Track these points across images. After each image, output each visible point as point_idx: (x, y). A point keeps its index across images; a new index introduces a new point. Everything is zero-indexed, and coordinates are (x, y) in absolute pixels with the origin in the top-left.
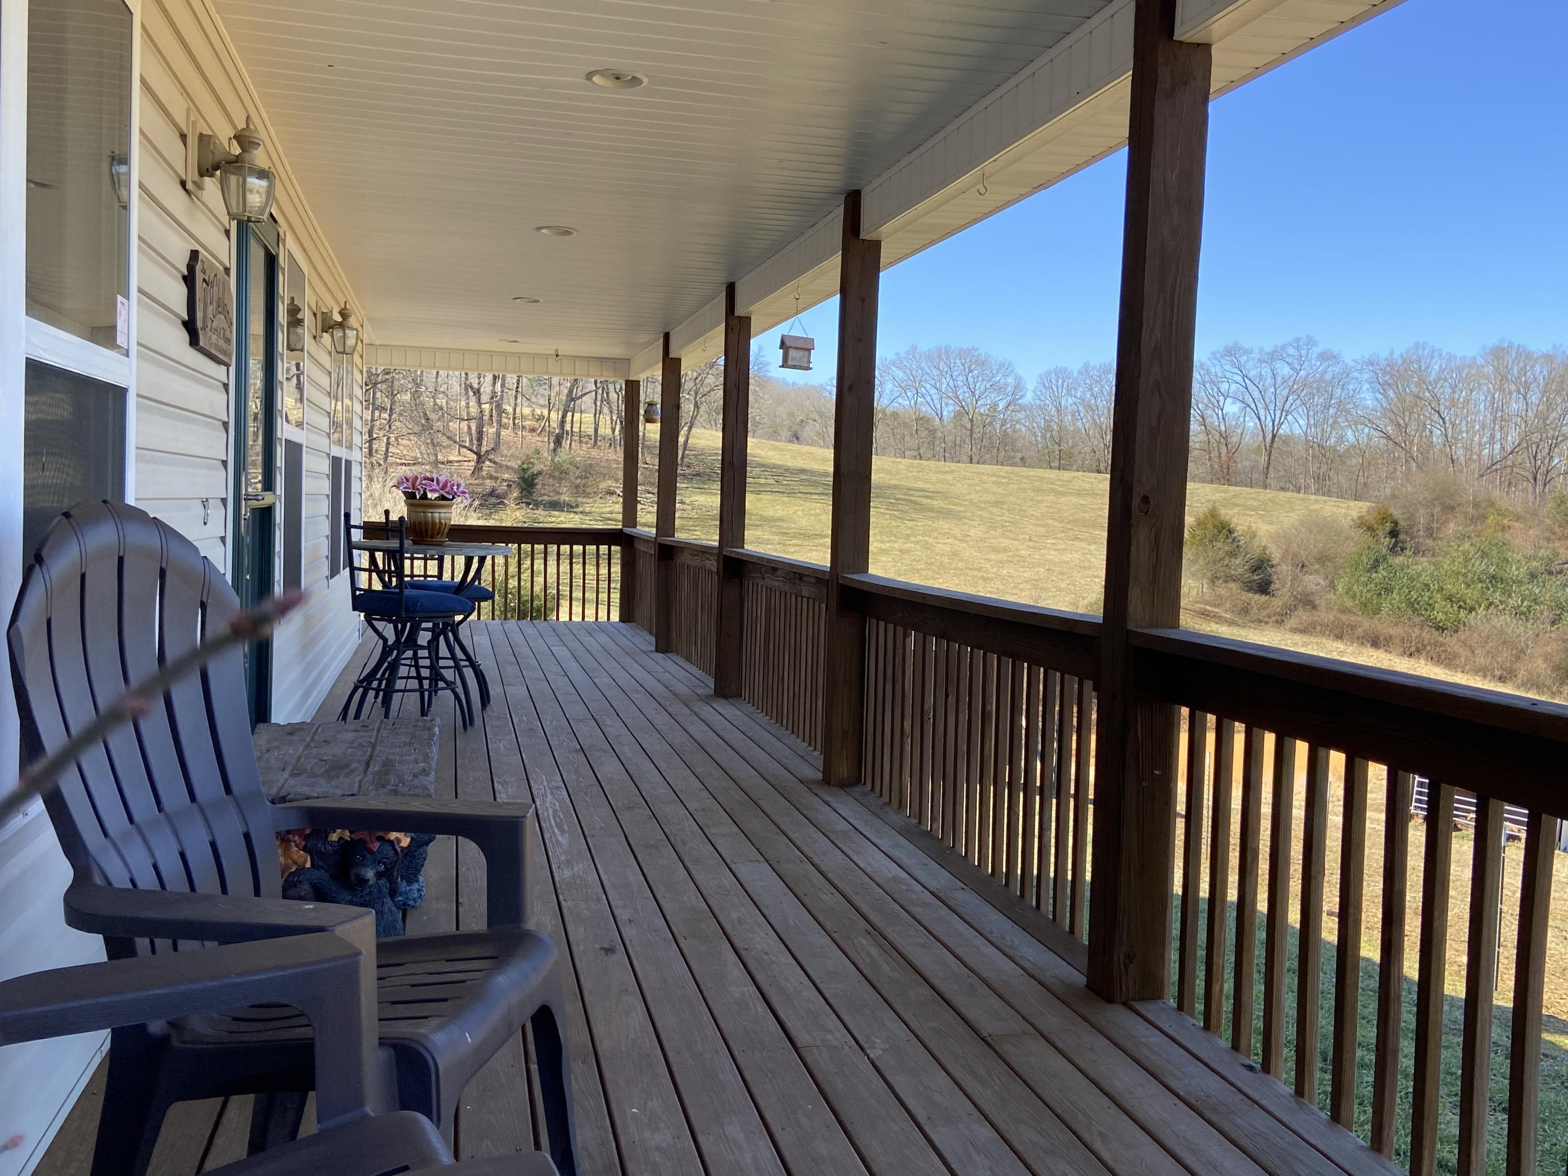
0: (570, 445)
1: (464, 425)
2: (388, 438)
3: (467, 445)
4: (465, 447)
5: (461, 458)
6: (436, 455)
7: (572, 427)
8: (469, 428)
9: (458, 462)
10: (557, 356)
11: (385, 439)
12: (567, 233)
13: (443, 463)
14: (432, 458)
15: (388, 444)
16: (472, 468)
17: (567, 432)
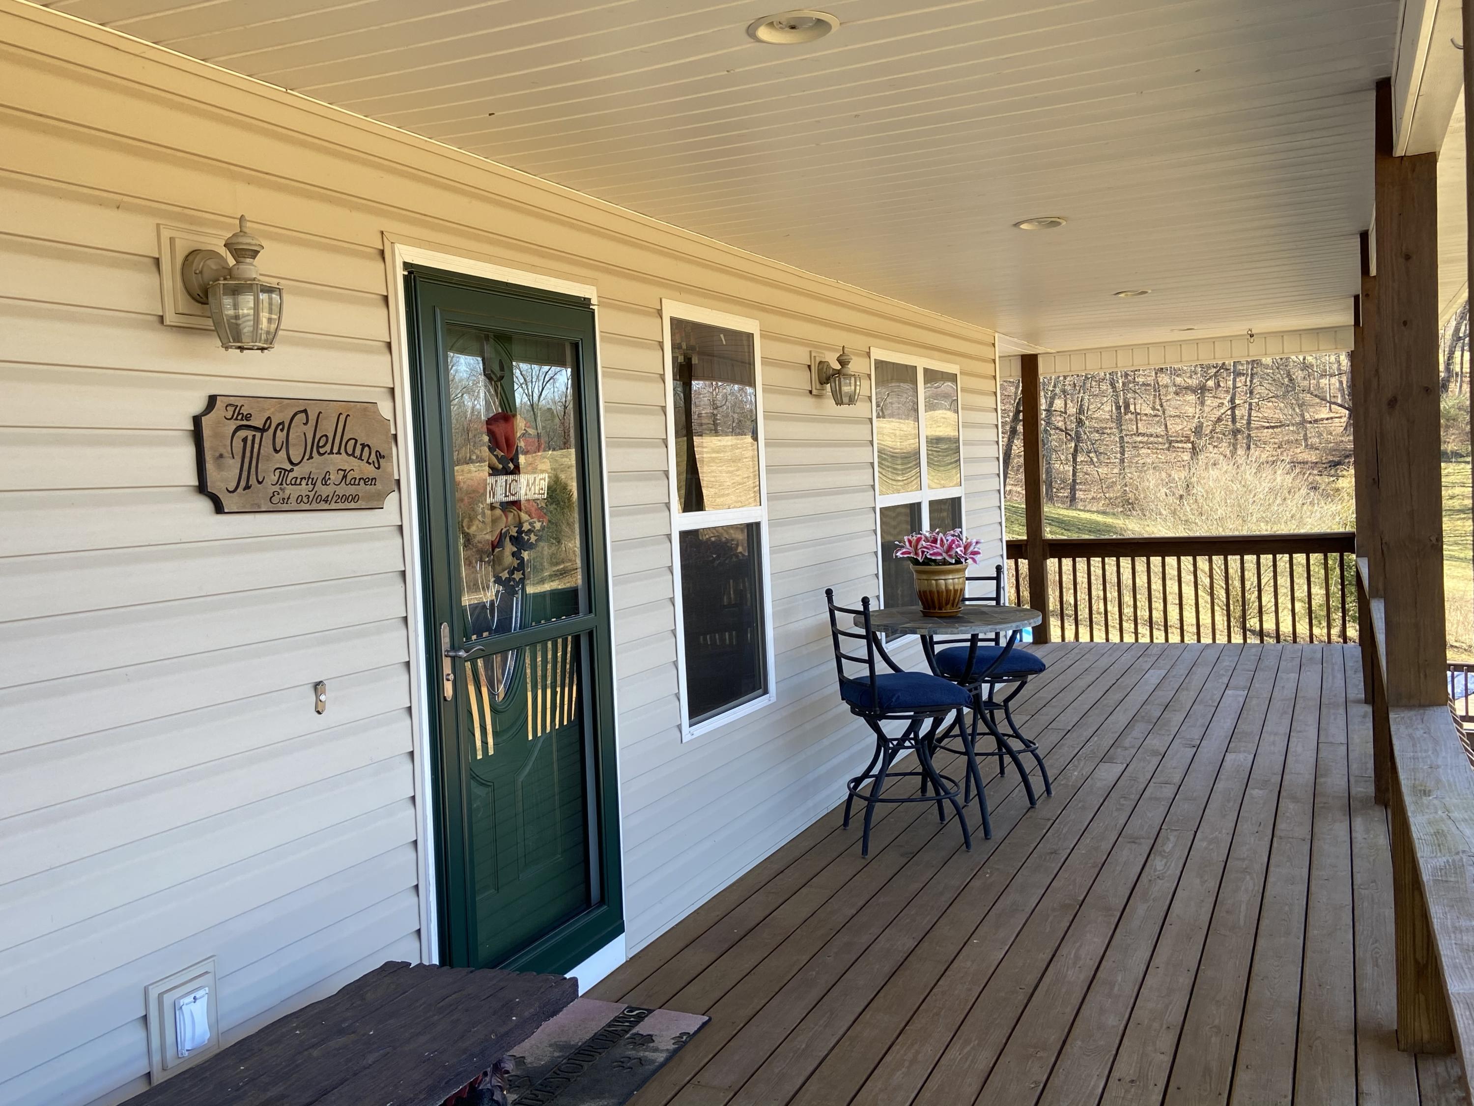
0: (1461, 387)
1: (1335, 380)
2: (1250, 404)
3: (1339, 401)
4: (1335, 403)
5: (1332, 415)
6: (1303, 416)
7: (1462, 368)
8: (1341, 383)
9: (1327, 419)
10: (1252, 336)
11: (1247, 405)
12: (1054, 224)
13: (1310, 422)
14: (1298, 419)
15: (1250, 409)
16: (1344, 425)
17: (1457, 374)
